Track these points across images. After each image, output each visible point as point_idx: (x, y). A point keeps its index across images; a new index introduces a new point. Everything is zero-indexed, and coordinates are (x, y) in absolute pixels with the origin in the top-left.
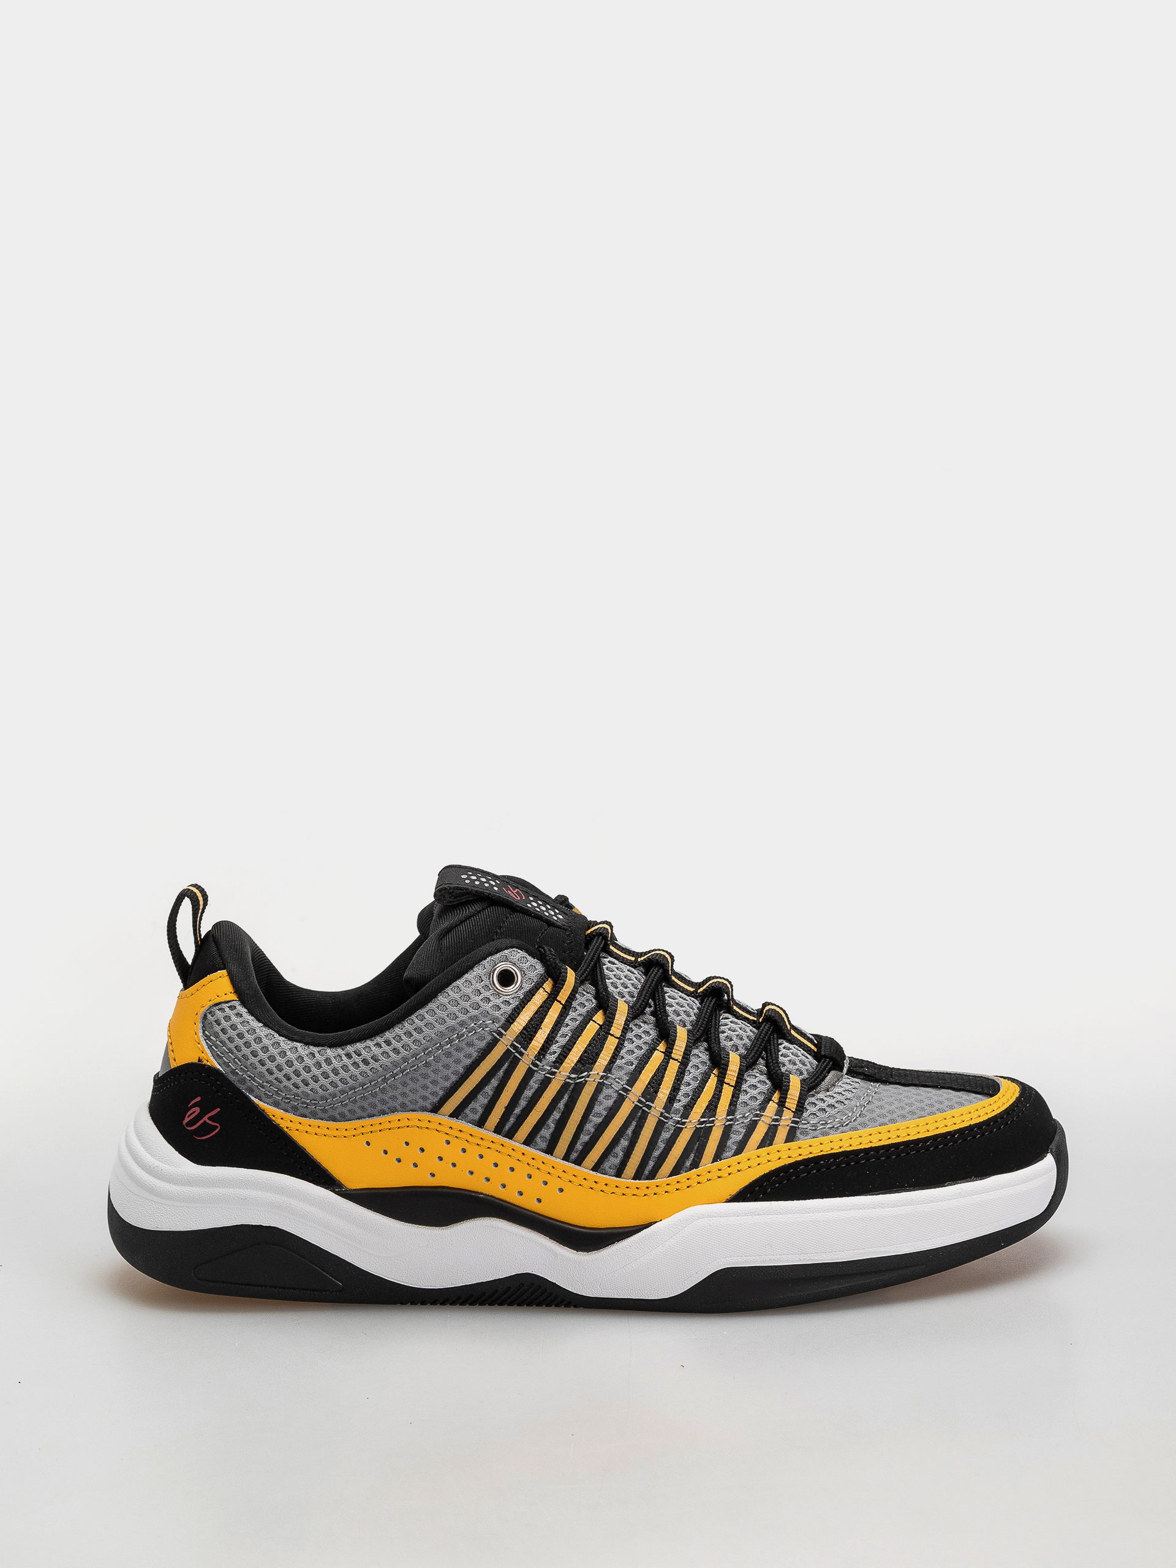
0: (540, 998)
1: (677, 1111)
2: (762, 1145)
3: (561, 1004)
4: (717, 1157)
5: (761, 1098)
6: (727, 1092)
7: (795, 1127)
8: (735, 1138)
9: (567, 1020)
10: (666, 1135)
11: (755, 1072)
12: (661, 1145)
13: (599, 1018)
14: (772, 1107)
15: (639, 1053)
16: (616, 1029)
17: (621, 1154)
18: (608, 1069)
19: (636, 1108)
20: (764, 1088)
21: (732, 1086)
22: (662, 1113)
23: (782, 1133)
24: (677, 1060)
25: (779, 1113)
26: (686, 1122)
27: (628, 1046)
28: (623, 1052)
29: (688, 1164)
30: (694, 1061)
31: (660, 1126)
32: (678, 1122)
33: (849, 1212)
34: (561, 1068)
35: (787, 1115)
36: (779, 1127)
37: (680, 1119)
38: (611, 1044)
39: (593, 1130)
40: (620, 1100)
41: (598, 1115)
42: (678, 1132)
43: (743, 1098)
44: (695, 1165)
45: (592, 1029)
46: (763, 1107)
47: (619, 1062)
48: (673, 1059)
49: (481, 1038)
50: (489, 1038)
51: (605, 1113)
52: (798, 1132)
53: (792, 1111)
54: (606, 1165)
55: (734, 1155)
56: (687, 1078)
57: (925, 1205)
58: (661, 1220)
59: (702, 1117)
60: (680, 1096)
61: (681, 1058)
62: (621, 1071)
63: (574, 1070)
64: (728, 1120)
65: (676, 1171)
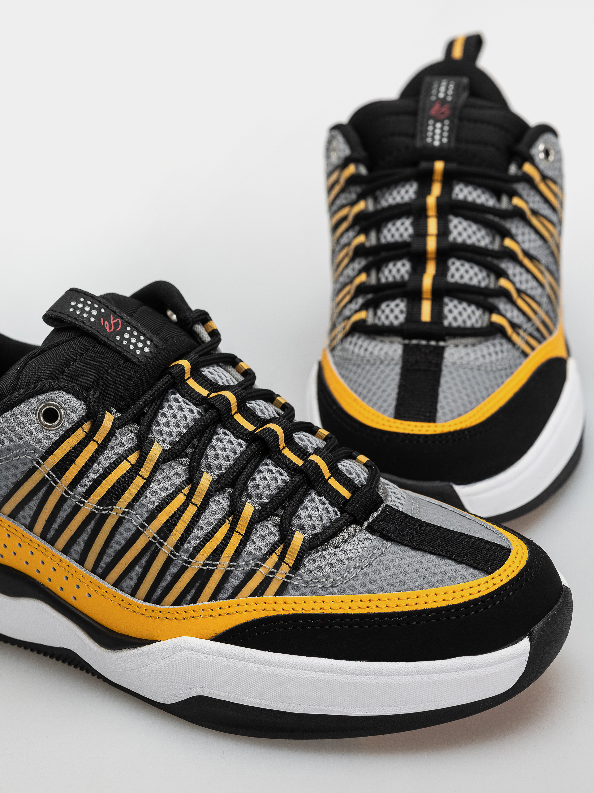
0: (79, 435)
1: (186, 551)
2: (253, 595)
3: (98, 443)
4: (214, 597)
5: (265, 550)
6: (236, 540)
7: (288, 583)
8: (234, 582)
9: (101, 458)
10: (173, 570)
11: (269, 524)
12: (168, 577)
13: (133, 458)
14: (274, 558)
15: (163, 494)
16: (145, 471)
17: (135, 578)
18: (130, 506)
19: (150, 544)
20: (273, 540)
21: (241, 535)
22: (172, 551)
23: (274, 586)
24: (196, 505)
25: (277, 566)
26: (191, 562)
27: (154, 486)
28: (147, 492)
29: (189, 598)
30: (213, 507)
31: (169, 562)
32: (185, 561)
33: (310, 672)
34: (89, 500)
35: (284, 569)
36: (274, 580)
37: (187, 559)
38: (138, 482)
39: (113, 554)
40: (137, 534)
41: (118, 543)
42: (183, 569)
43: (249, 547)
44: (194, 601)
45: (125, 467)
46: (264, 559)
47: (142, 500)
48: (192, 503)
49: (24, 464)
50: (29, 465)
51: (124, 542)
52: (290, 587)
53: (290, 567)
54: (124, 584)
55: (229, 598)
56: (202, 522)
57: (381, 677)
58: (160, 641)
59: (208, 559)
60: (191, 538)
61: (199, 504)
62: (143, 508)
63: (100, 503)
64: (229, 566)
65: (177, 602)
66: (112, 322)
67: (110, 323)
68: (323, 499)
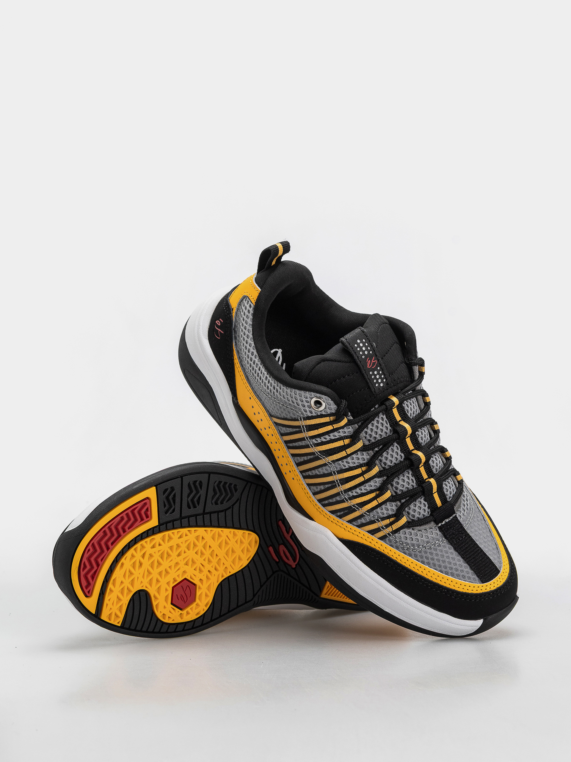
0: (327, 420)
1: (348, 495)
2: (369, 532)
3: (333, 427)
4: (350, 522)
5: (385, 515)
6: (374, 503)
7: (388, 536)
8: (363, 521)
9: (331, 434)
10: (338, 498)
11: (394, 504)
12: (334, 500)
13: (347, 441)
14: (387, 521)
15: (351, 465)
16: (349, 451)
17: (319, 489)
18: (334, 461)
19: (333, 482)
20: (391, 513)
21: (378, 503)
22: (342, 491)
23: (381, 534)
24: (365, 478)
25: (387, 526)
26: (348, 501)
27: (349, 459)
28: (345, 460)
29: (339, 514)
30: (372, 483)
31: (338, 494)
32: (346, 499)
33: (375, 583)
34: (316, 447)
35: (390, 529)
36: (382, 531)
37: (347, 498)
38: (343, 454)
39: (314, 474)
40: (330, 474)
41: (319, 472)
42: (343, 501)
43: (379, 510)
44: (340, 517)
45: (340, 443)
46: (383, 519)
47: (340, 462)
48: (363, 477)
49: (294, 414)
50: (296, 417)
51: (322, 473)
52: (387, 539)
53: (392, 530)
54: (312, 487)
55: (356, 526)
56: (362, 487)
57: (406, 604)
58: (315, 521)
59: (356, 504)
60: (354, 491)
61: (367, 479)
62: (339, 465)
63: (320, 452)
64: (365, 513)
65: (333, 512)
66: (372, 362)
67: (371, 362)
68: (426, 503)
